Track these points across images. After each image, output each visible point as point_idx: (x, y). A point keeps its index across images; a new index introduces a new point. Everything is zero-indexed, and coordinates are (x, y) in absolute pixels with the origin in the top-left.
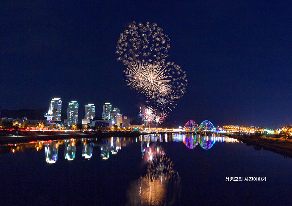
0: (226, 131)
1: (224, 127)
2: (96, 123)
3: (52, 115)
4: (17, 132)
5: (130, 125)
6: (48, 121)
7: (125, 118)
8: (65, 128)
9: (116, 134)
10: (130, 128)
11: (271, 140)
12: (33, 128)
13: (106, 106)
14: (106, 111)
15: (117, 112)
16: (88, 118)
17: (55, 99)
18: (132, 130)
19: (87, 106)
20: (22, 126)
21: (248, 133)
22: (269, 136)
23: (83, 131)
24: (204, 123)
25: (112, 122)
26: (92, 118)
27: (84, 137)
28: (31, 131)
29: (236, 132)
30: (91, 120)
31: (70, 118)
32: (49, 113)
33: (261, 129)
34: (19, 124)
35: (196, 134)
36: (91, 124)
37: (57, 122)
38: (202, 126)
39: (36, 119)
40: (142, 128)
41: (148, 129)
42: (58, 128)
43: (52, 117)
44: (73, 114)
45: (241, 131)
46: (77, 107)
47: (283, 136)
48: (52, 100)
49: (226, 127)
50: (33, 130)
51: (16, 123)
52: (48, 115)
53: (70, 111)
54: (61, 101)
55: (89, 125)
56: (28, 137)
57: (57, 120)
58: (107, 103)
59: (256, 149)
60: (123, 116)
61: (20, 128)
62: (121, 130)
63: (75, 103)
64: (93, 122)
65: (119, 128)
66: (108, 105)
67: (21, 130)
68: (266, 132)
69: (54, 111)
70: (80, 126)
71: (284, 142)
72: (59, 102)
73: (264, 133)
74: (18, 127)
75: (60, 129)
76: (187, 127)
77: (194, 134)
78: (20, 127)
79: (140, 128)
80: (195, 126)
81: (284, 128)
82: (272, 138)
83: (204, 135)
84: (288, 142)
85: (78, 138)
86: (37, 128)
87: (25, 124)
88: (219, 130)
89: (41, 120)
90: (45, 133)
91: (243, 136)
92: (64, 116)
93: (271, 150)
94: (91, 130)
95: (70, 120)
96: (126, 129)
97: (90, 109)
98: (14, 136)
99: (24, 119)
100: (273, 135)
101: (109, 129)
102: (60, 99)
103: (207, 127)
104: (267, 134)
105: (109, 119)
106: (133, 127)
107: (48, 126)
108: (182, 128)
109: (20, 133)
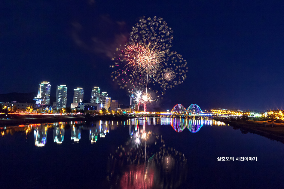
0: (213, 115)
1: (211, 110)
2: (84, 106)
3: (41, 99)
4: (6, 115)
5: (118, 108)
6: (37, 105)
7: (114, 101)
8: (54, 111)
9: (105, 118)
10: (118, 111)
11: (258, 124)
12: (22, 111)
13: (95, 90)
14: (95, 95)
15: (105, 96)
16: (76, 102)
17: (45, 83)
18: (120, 114)
19: (76, 90)
20: (11, 110)
21: (235, 117)
22: (256, 119)
23: (72, 115)
24: (192, 106)
25: (100, 105)
26: (81, 101)
27: (73, 120)
28: (20, 114)
29: (223, 115)
30: (79, 103)
31: (59, 101)
32: (38, 97)
33: (248, 112)
34: (9, 108)
35: (183, 117)
36: (80, 108)
37: (46, 106)
38: (190, 110)
39: (25, 103)
40: (130, 112)
41: (136, 112)
42: (46, 112)
43: (41, 101)
44: (62, 98)
45: (228, 115)
46: (66, 91)
47: (270, 119)
48: (41, 84)
49: (213, 110)
50: (22, 113)
51: (6, 107)
52: (37, 99)
53: (59, 95)
54: (50, 84)
55: (78, 109)
56: (18, 120)
57: (46, 103)
58: (95, 87)
59: (243, 132)
60: (111, 99)
61: (10, 112)
62: (109, 114)
63: (63, 87)
64: (81, 106)
65: (107, 111)
66: (97, 89)
67: (11, 114)
68: (253, 115)
69: (43, 95)
70: (69, 110)
71: (271, 125)
72: (48, 86)
73: (251, 116)
74: (8, 111)
75: (49, 112)
76: (175, 111)
77: (182, 117)
78: (9, 110)
79: (128, 111)
80: (183, 109)
81: (271, 112)
82: (259, 121)
83: (192, 118)
84: (275, 126)
85: (67, 121)
86: (26, 112)
87: (15, 108)
88: (207, 114)
89: (30, 104)
90: (35, 116)
91: (230, 119)
92: (53, 99)
93: (258, 133)
94: (80, 113)
95: (58, 104)
96: (114, 113)
97: (79, 93)
98: (3, 119)
99: (13, 103)
100: (260, 119)
101: (98, 113)
102: (49, 82)
103: (194, 111)
104: (254, 118)
105: (98, 102)
106: (122, 111)
107: (37, 110)
108: (170, 112)
109: (9, 116)
